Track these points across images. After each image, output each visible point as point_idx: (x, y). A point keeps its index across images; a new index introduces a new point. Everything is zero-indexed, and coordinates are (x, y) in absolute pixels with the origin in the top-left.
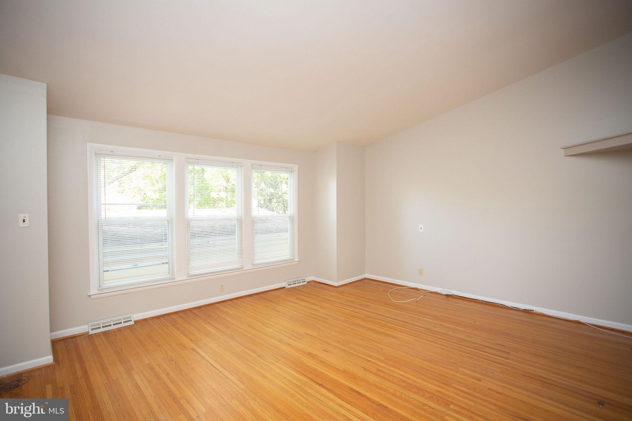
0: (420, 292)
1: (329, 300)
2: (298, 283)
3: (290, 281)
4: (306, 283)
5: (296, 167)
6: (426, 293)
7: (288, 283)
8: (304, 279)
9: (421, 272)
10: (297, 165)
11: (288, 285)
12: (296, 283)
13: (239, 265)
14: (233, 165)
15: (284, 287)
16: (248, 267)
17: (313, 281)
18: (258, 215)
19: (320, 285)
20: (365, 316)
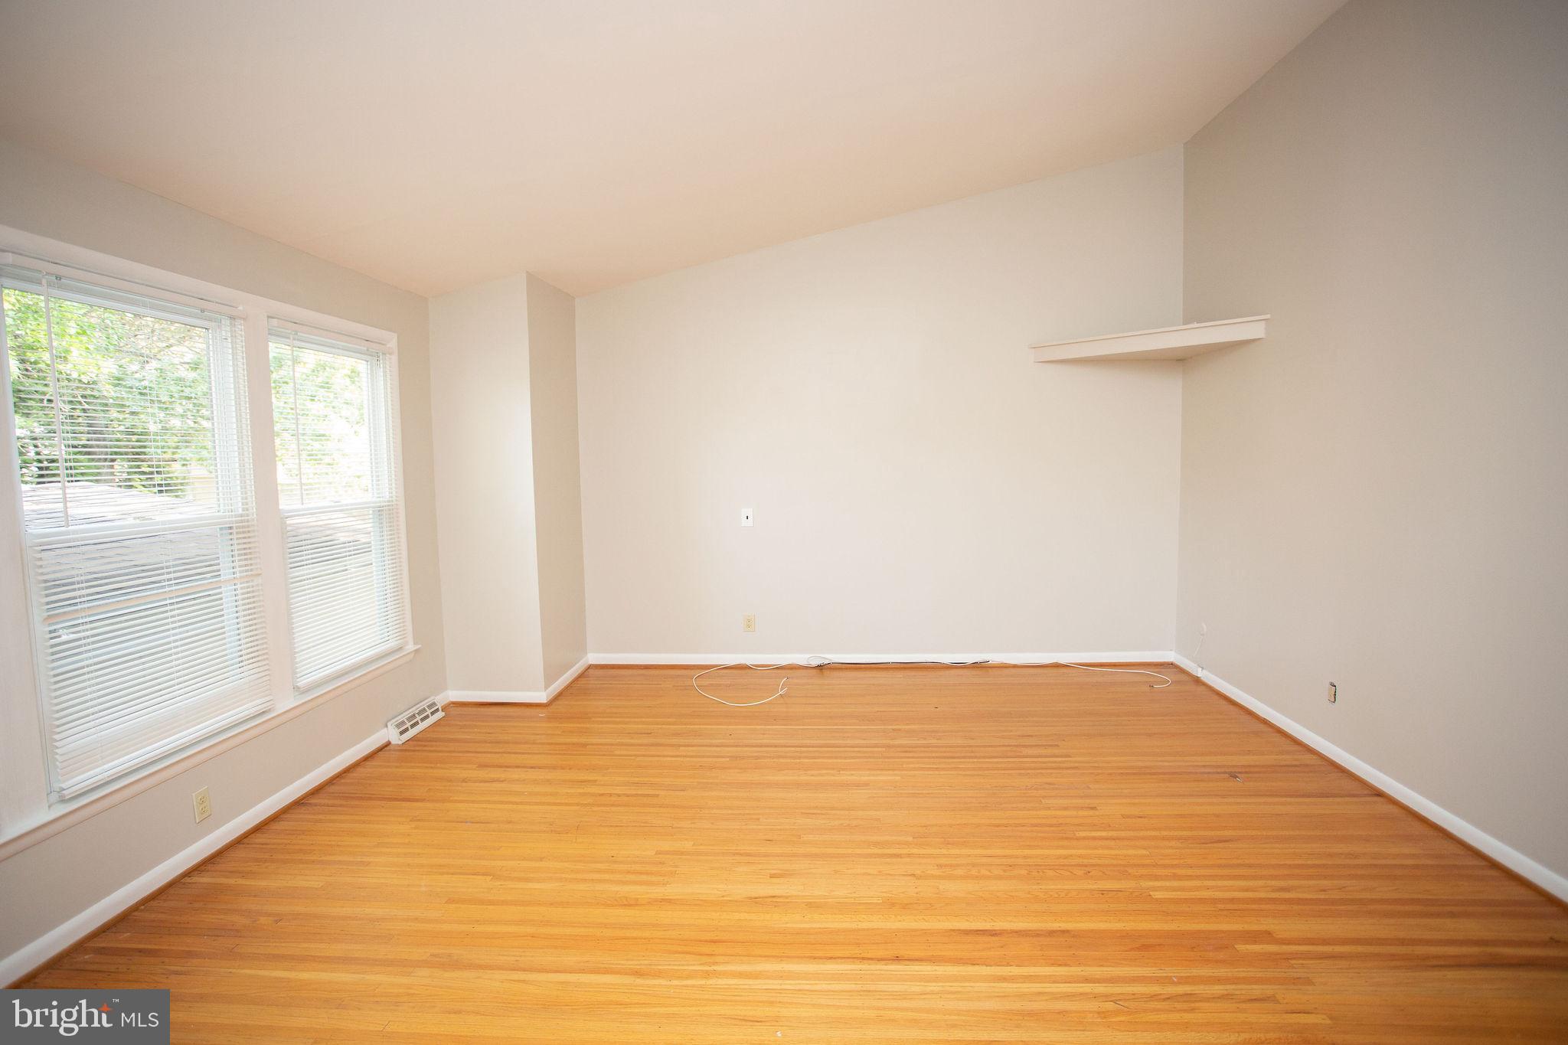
0: (752, 671)
1: (585, 745)
2: (423, 720)
3: (400, 719)
4: (440, 715)
5: (392, 341)
6: (768, 671)
7: (398, 726)
8: (434, 704)
9: (749, 624)
10: (396, 335)
11: (402, 733)
12: (417, 723)
13: (259, 701)
14: (205, 312)
15: (388, 744)
16: (287, 702)
17: (453, 703)
18: (300, 506)
19: (483, 710)
20: (728, 759)
